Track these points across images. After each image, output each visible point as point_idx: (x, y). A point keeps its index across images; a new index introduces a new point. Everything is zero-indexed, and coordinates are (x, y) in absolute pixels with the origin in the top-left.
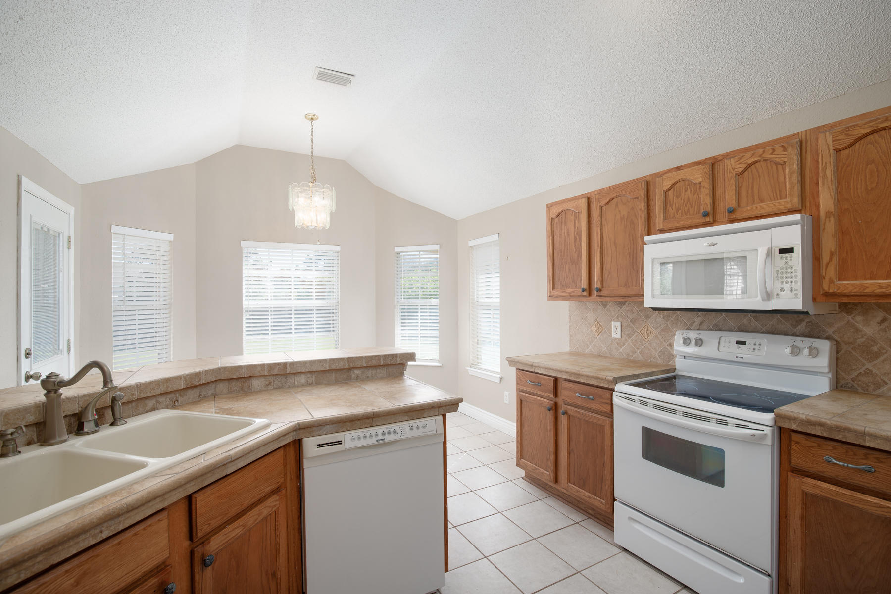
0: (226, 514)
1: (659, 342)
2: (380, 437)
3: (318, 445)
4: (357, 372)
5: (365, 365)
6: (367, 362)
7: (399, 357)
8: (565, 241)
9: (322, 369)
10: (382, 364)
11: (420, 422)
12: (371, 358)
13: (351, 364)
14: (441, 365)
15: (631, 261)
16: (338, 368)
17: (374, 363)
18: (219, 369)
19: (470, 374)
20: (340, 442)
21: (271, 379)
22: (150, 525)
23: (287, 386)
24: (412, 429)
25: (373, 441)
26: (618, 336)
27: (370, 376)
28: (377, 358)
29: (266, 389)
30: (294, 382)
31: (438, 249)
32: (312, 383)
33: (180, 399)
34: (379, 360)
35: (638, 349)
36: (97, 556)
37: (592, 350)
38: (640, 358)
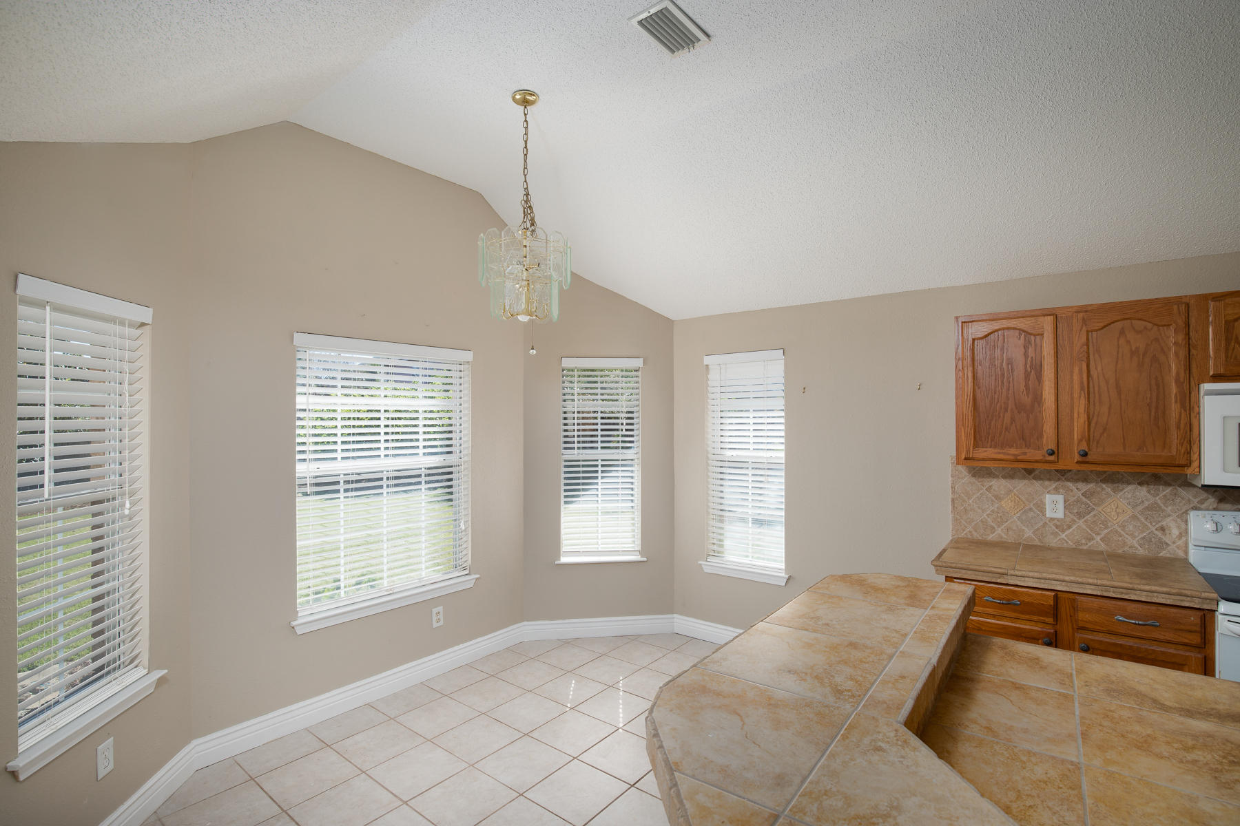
1: (1139, 524)
8: (1003, 375)
14: (645, 559)
15: (1153, 413)
19: (705, 571)
26: (1060, 514)
31: (641, 365)
35: (1098, 534)
37: (1003, 535)
38: (1102, 547)
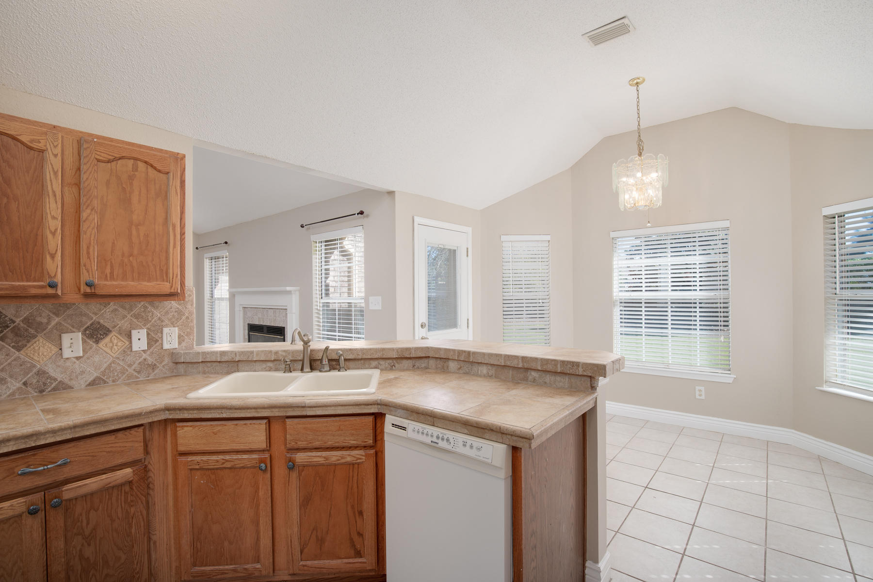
0: (311, 443)
2: (435, 440)
3: (393, 424)
4: (534, 374)
5: (540, 369)
6: (542, 365)
7: (580, 367)
9: (499, 364)
10: (559, 371)
11: (477, 442)
12: (547, 361)
13: (525, 364)
16: (512, 365)
17: (550, 367)
18: (428, 348)
20: (404, 429)
21: (462, 364)
22: (254, 424)
23: (472, 373)
24: (464, 445)
25: (428, 440)
27: (548, 382)
28: (553, 363)
29: (458, 372)
30: (478, 371)
32: (492, 376)
33: (397, 365)
34: (556, 365)
36: (225, 425)
